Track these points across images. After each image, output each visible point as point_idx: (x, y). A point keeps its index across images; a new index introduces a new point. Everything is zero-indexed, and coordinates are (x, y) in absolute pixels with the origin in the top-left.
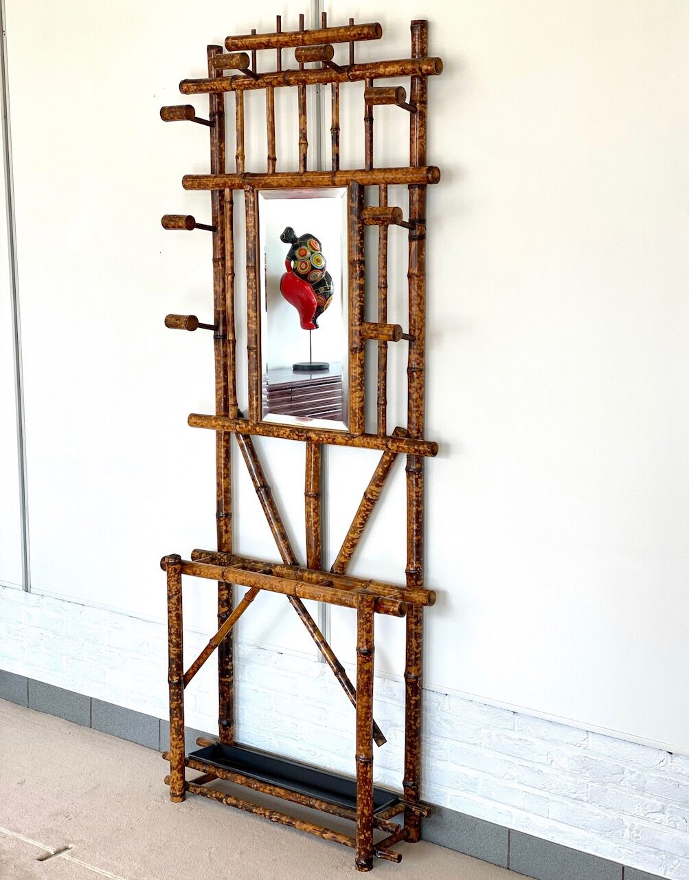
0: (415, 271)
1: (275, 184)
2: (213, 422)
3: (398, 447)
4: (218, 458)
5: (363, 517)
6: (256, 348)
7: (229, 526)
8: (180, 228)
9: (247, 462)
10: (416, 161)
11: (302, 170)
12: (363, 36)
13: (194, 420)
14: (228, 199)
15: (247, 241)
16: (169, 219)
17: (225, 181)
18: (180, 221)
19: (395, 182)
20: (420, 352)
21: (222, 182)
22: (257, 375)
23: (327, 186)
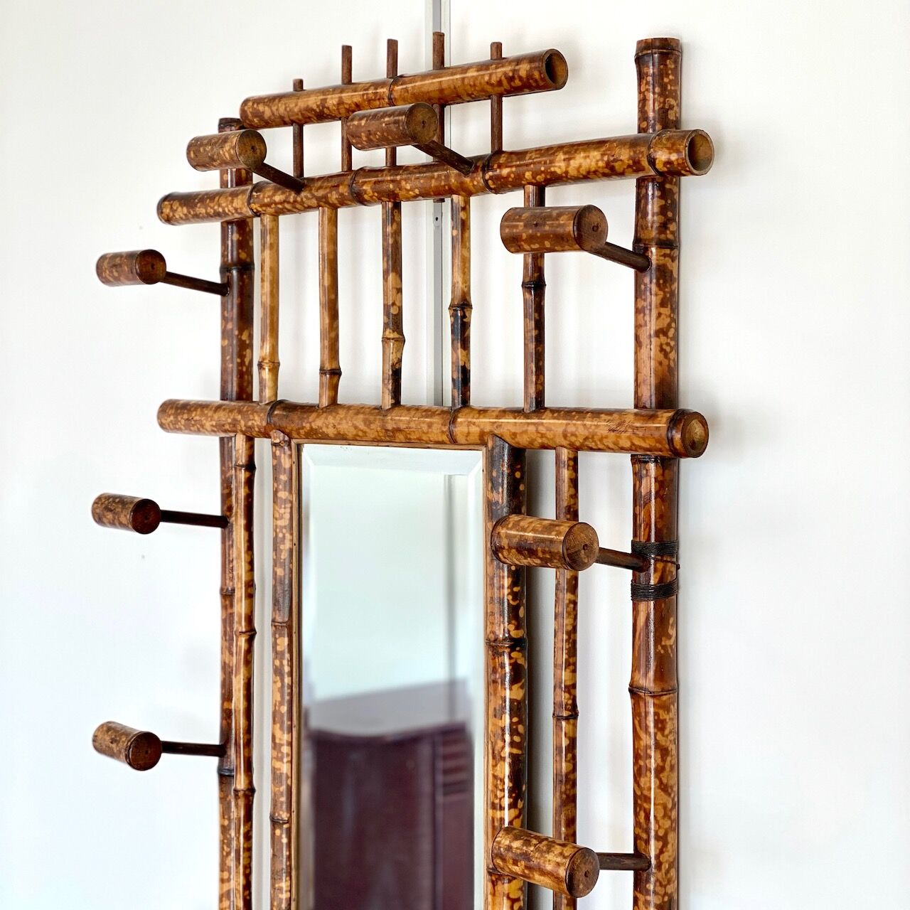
0: (648, 682)
1: (331, 432)
6: (289, 821)
8: (122, 525)
10: (648, 394)
11: (388, 402)
12: (517, 83)
14: (243, 460)
15: (276, 563)
16: (104, 506)
17: (235, 420)
18: (122, 512)
19: (594, 447)
20: (663, 902)
21: (229, 421)
22: (289, 889)
23: (439, 444)
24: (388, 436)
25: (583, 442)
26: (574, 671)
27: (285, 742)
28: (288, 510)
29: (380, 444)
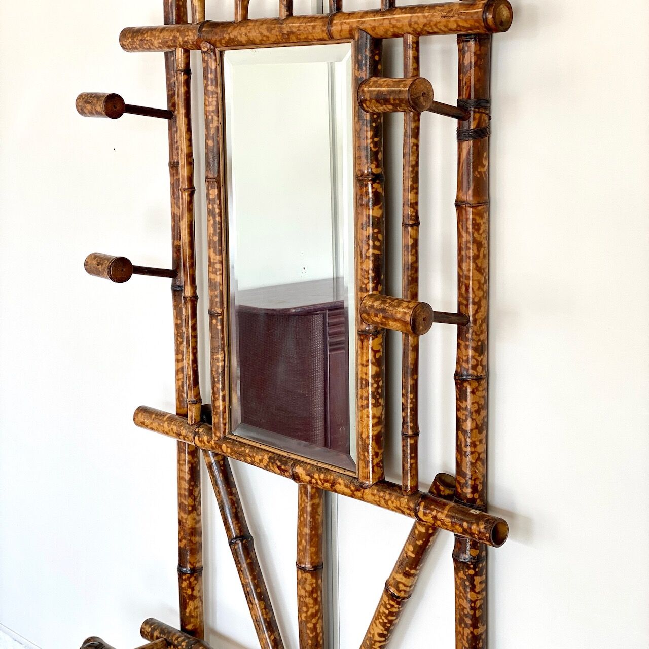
0: (469, 197)
1: (244, 39)
2: (166, 424)
3: (435, 517)
4: (180, 478)
5: (384, 624)
6: (222, 314)
7: (197, 588)
9: (218, 493)
11: (285, 13)
13: (141, 418)
14: (182, 66)
15: (207, 137)
16: (84, 100)
17: (175, 37)
18: (97, 103)
19: (431, 31)
20: (478, 345)
21: (171, 38)
22: (223, 359)
23: (321, 41)
24: (285, 38)
25: (423, 28)
26: (417, 193)
27: (217, 261)
28: (215, 99)
29: (279, 45)
